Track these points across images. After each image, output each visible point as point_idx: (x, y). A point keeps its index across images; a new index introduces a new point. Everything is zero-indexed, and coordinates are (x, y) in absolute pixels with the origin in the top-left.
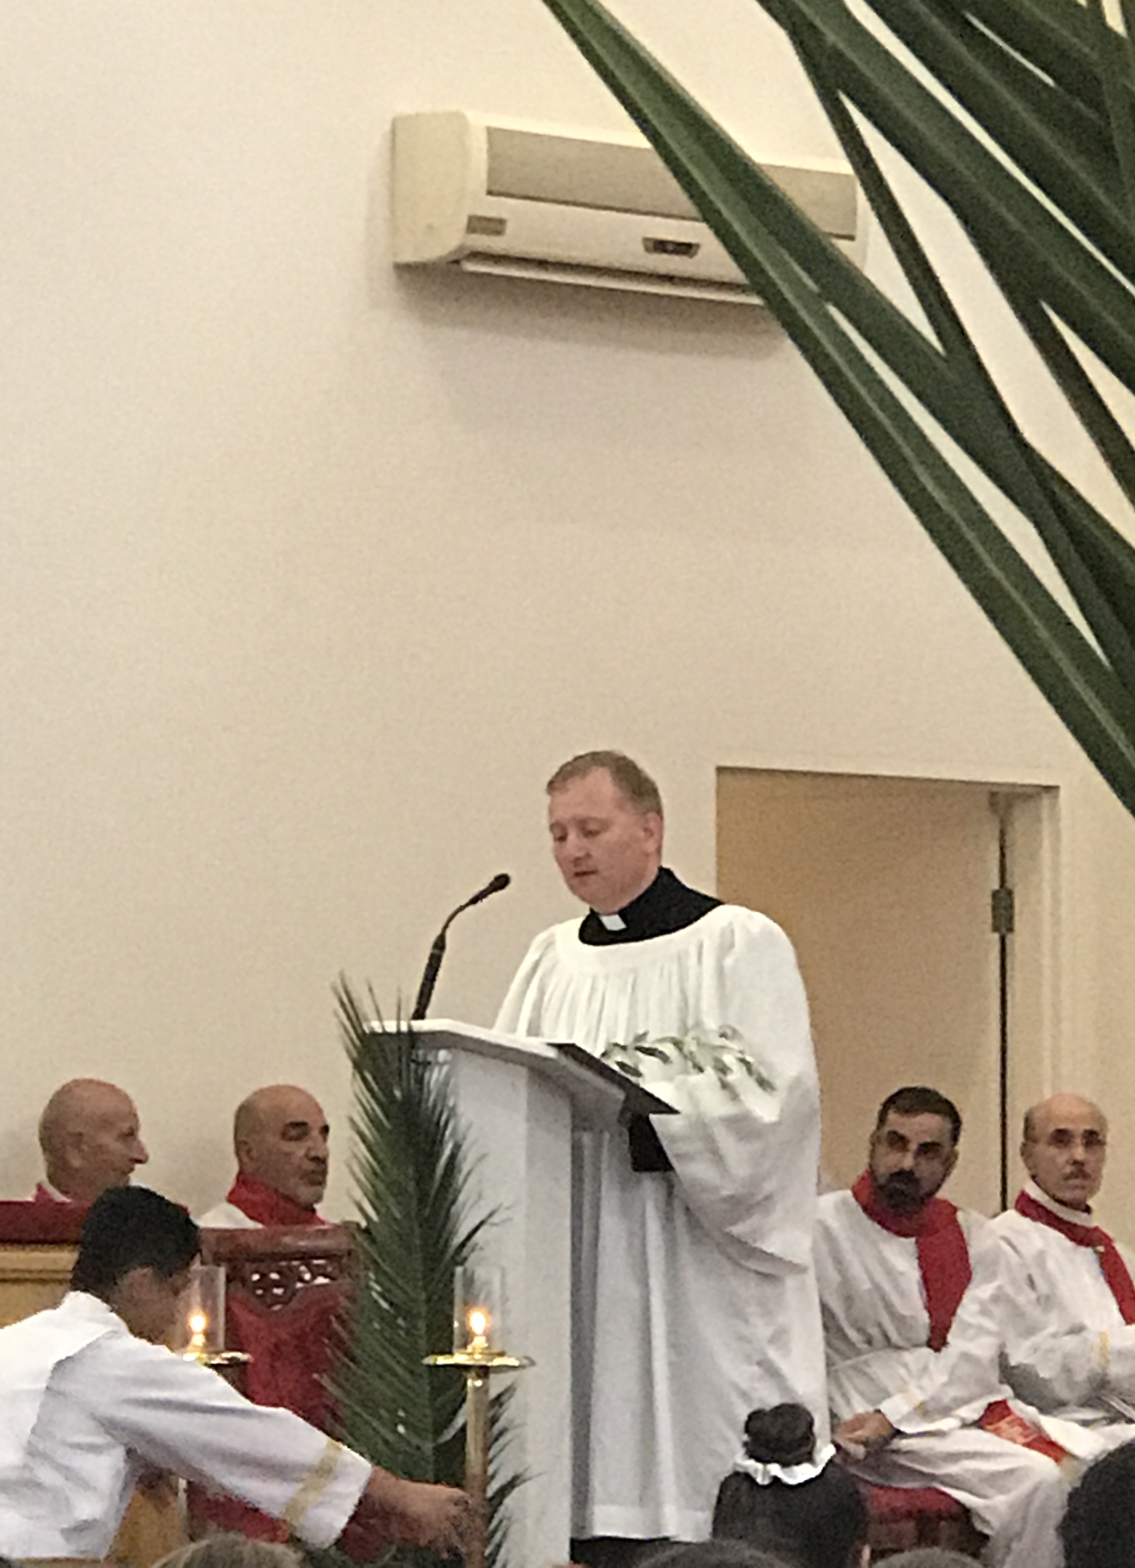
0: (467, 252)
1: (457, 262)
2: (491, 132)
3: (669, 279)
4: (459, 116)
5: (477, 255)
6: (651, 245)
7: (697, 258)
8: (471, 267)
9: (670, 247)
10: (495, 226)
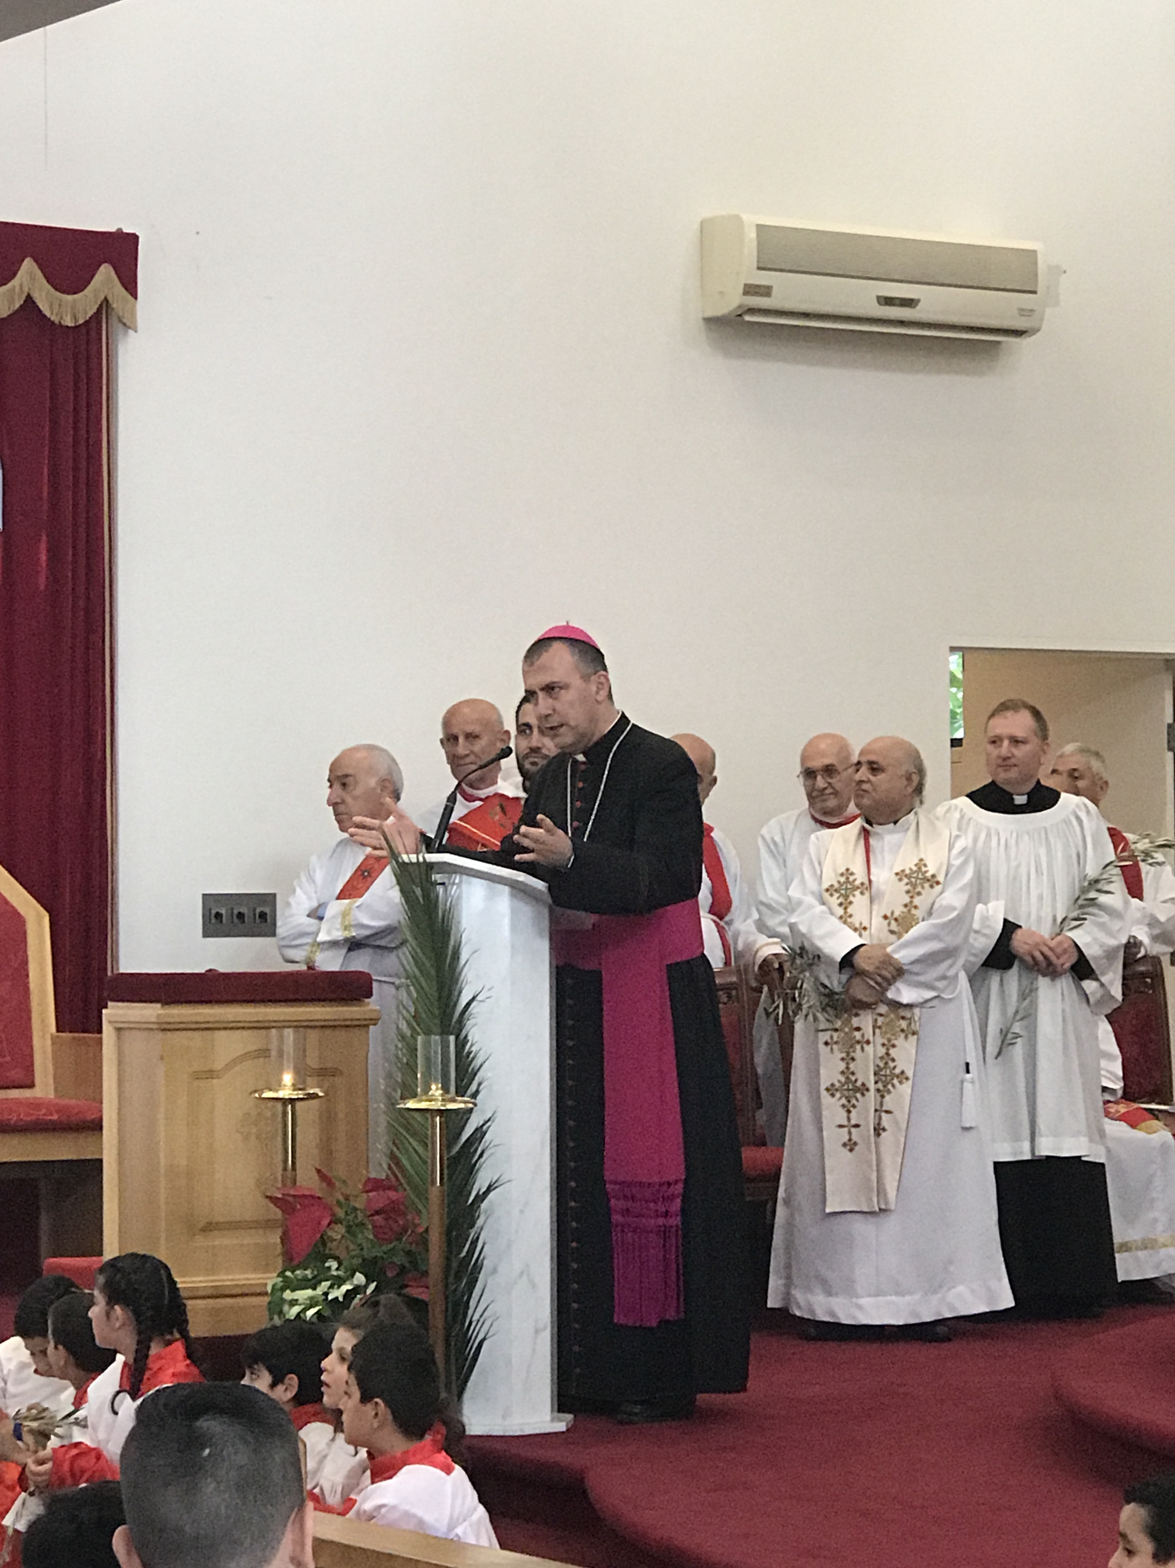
0: (746, 308)
1: (740, 315)
2: (759, 227)
3: (902, 323)
4: (738, 218)
5: (752, 311)
6: (883, 301)
7: (918, 308)
8: (747, 318)
9: (898, 302)
10: (765, 291)
